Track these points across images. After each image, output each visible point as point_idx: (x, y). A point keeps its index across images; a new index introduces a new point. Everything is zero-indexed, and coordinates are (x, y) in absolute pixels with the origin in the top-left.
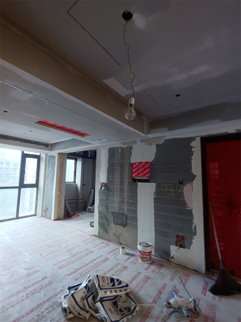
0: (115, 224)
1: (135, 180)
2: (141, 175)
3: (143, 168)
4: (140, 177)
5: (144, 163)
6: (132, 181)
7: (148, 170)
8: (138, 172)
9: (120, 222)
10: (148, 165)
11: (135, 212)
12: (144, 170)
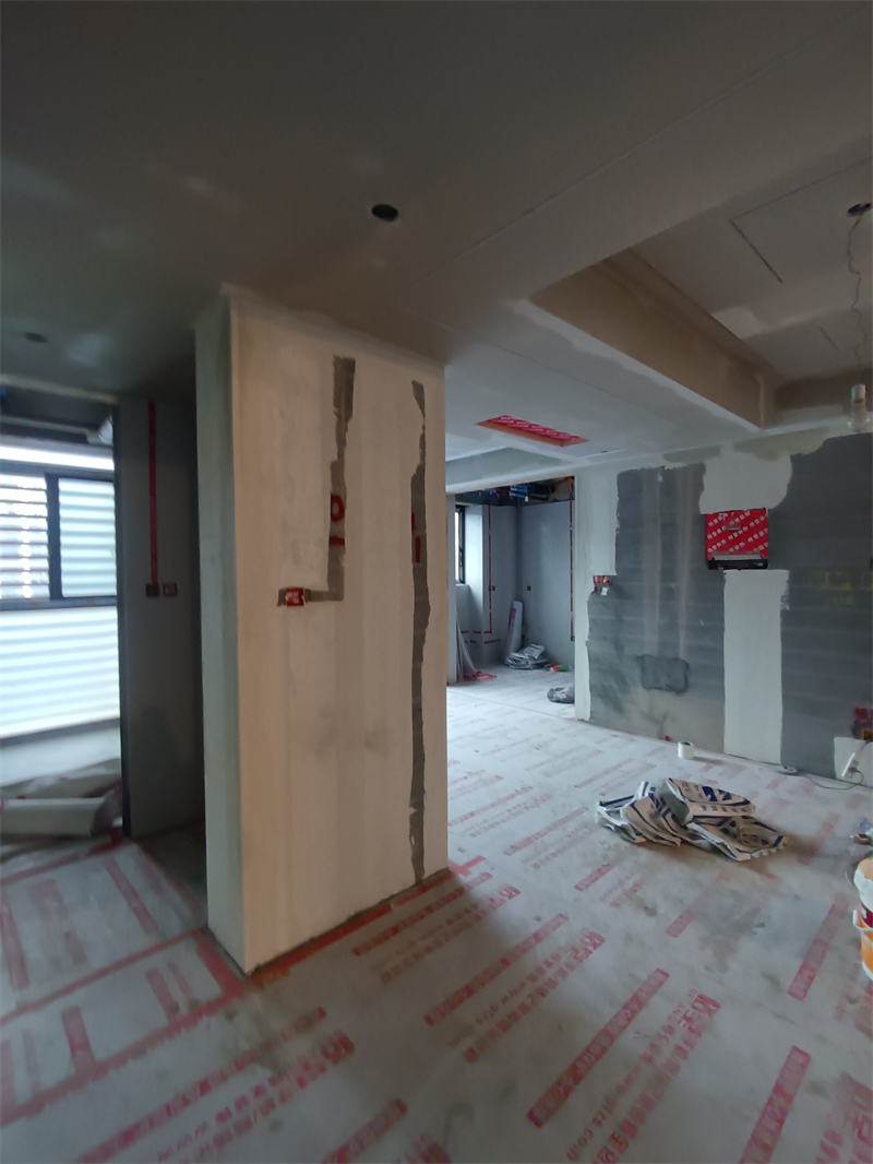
0: (648, 688)
1: (713, 565)
2: (737, 547)
3: (745, 529)
4: (732, 553)
5: (748, 514)
6: (703, 566)
7: (761, 534)
8: (727, 539)
9: (664, 681)
10: (762, 518)
11: (718, 652)
12: (750, 533)
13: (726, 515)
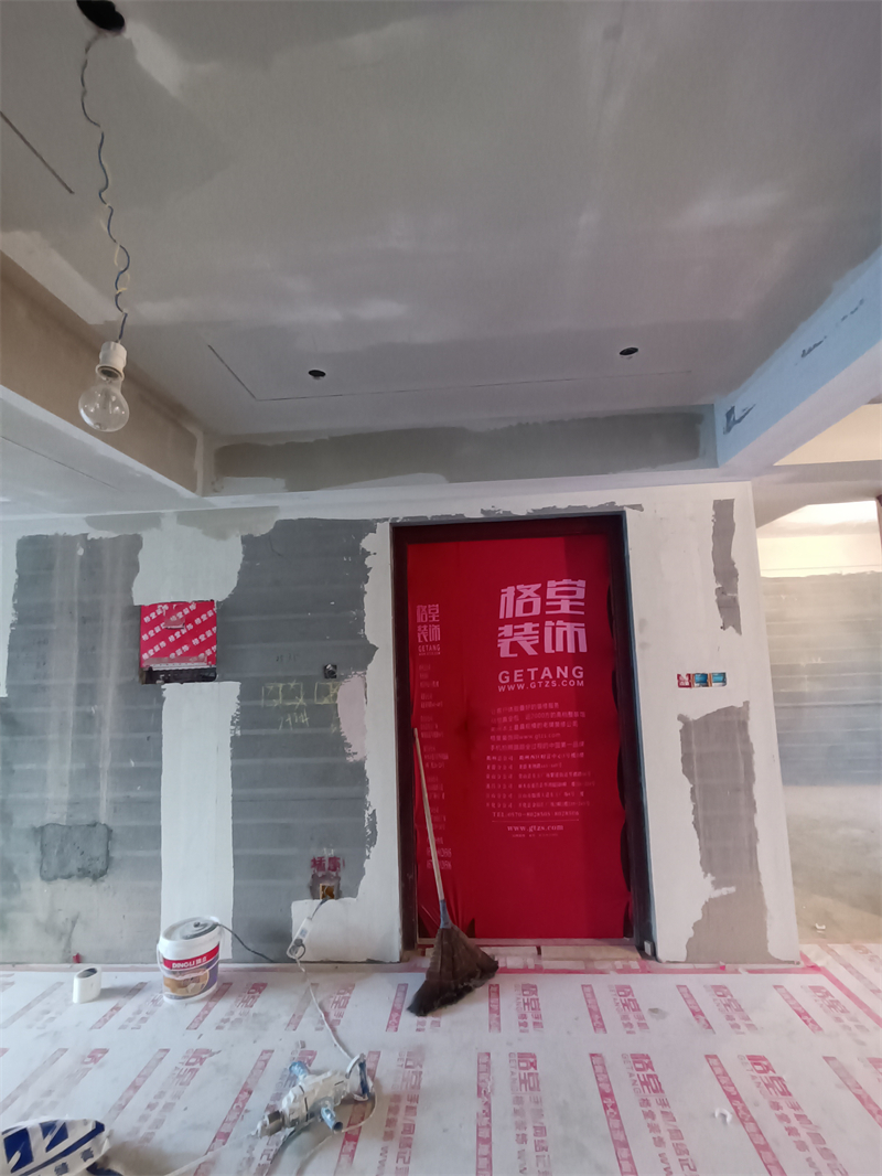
0: (51, 879)
1: (151, 677)
2: (179, 652)
3: (190, 627)
4: (172, 661)
5: (193, 607)
6: (137, 678)
7: (209, 634)
8: (167, 642)
9: (74, 865)
10: (210, 614)
11: (151, 806)
12: (194, 633)
13: (166, 607)
